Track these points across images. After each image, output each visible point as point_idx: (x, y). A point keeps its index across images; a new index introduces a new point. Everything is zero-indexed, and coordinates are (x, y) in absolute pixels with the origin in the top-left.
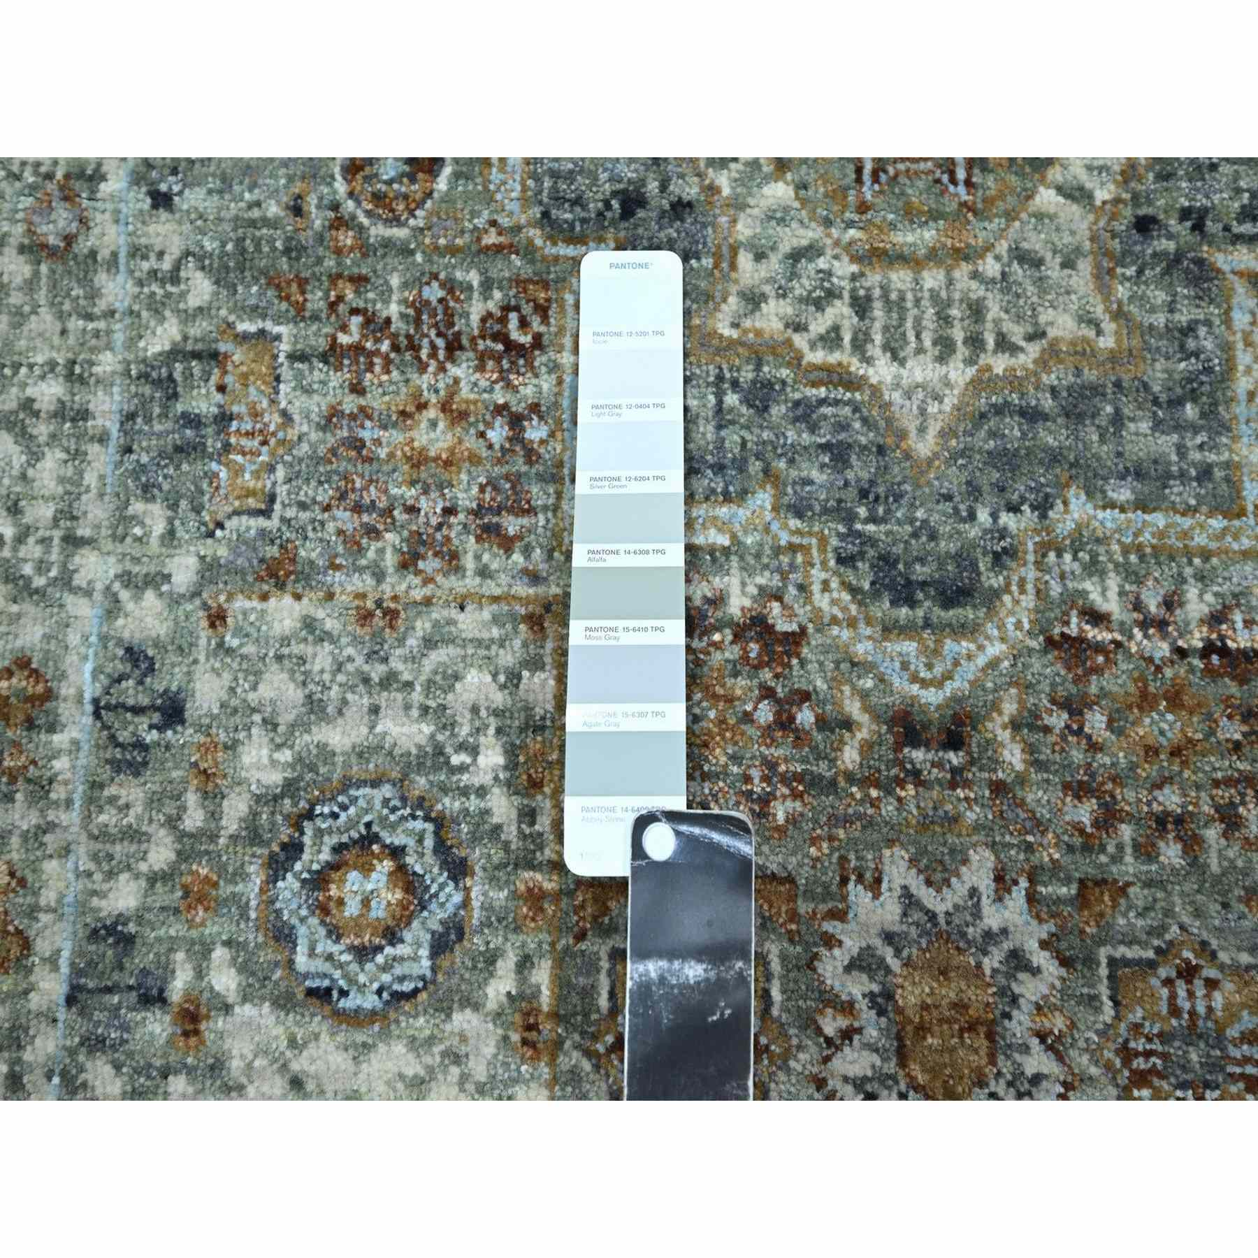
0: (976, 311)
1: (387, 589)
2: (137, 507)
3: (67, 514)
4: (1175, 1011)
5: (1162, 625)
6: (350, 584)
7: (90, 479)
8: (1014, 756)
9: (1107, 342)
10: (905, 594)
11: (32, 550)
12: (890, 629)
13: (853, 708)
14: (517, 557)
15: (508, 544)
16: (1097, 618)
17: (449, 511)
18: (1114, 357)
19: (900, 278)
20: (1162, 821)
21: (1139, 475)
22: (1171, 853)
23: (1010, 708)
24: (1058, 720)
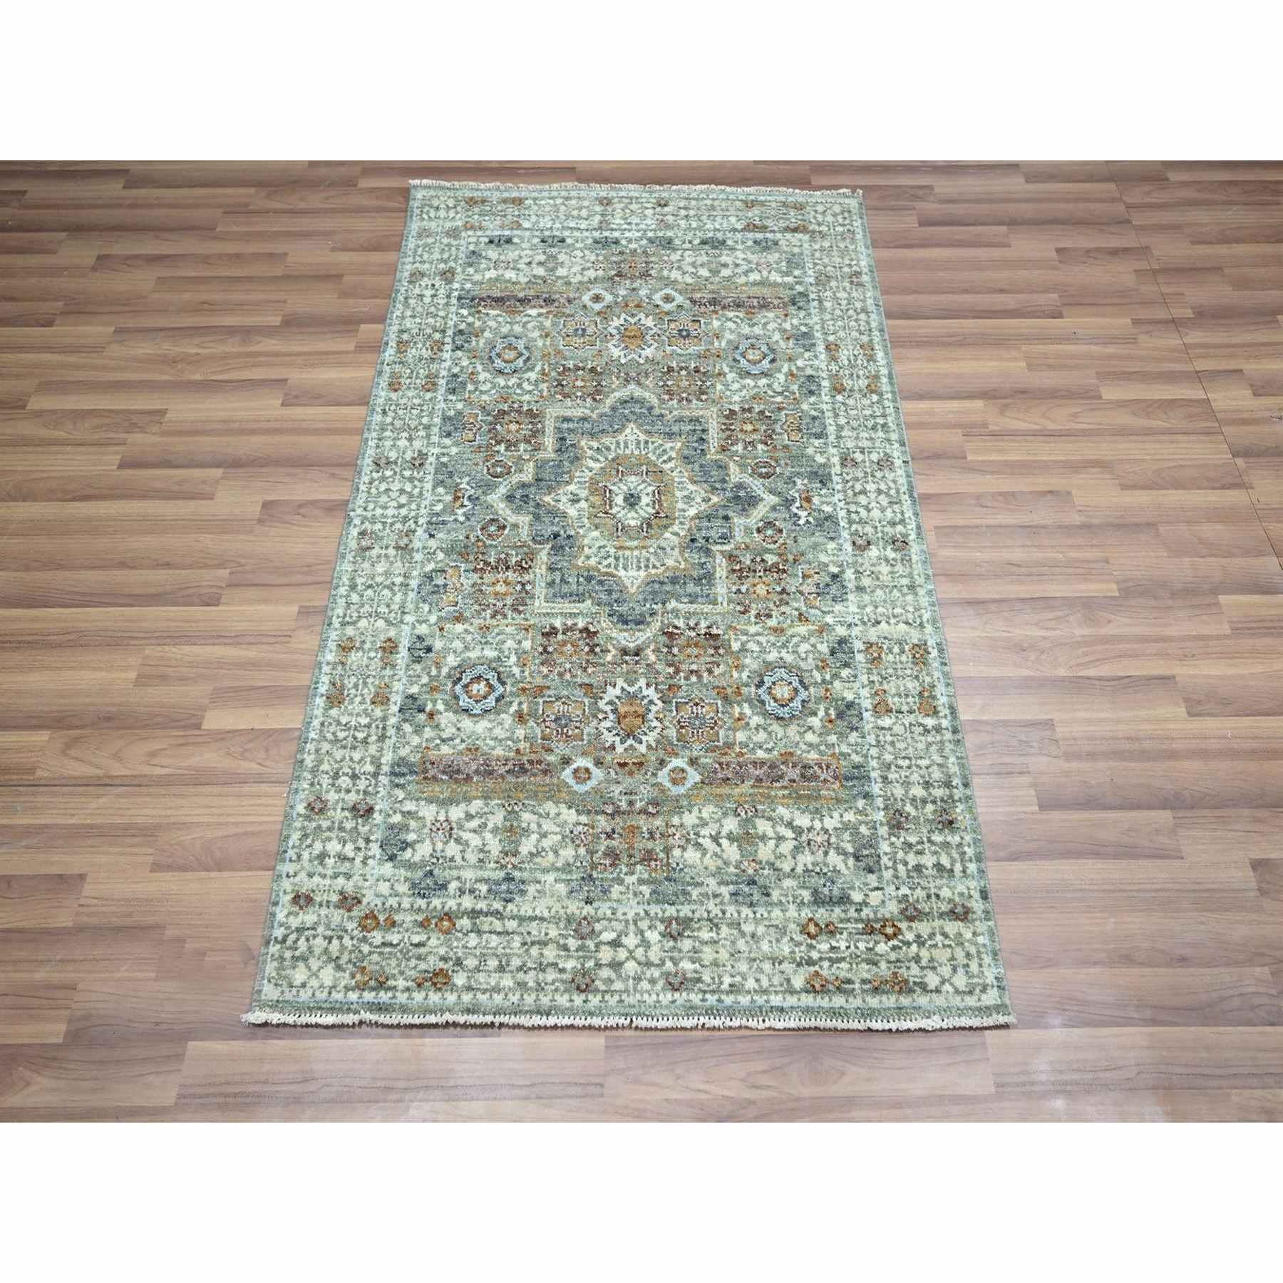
0: (648, 560)
1: (487, 622)
2: (421, 605)
3: (403, 606)
4: (693, 713)
5: (694, 629)
6: (476, 622)
7: (409, 599)
8: (653, 658)
9: (682, 566)
10: (626, 622)
11: (393, 615)
12: (621, 631)
13: (610, 647)
14: (522, 616)
15: (520, 612)
16: (676, 627)
17: (505, 605)
18: (684, 570)
19: (628, 553)
20: (692, 672)
21: (690, 595)
22: (694, 679)
23: (652, 647)
24: (665, 650)
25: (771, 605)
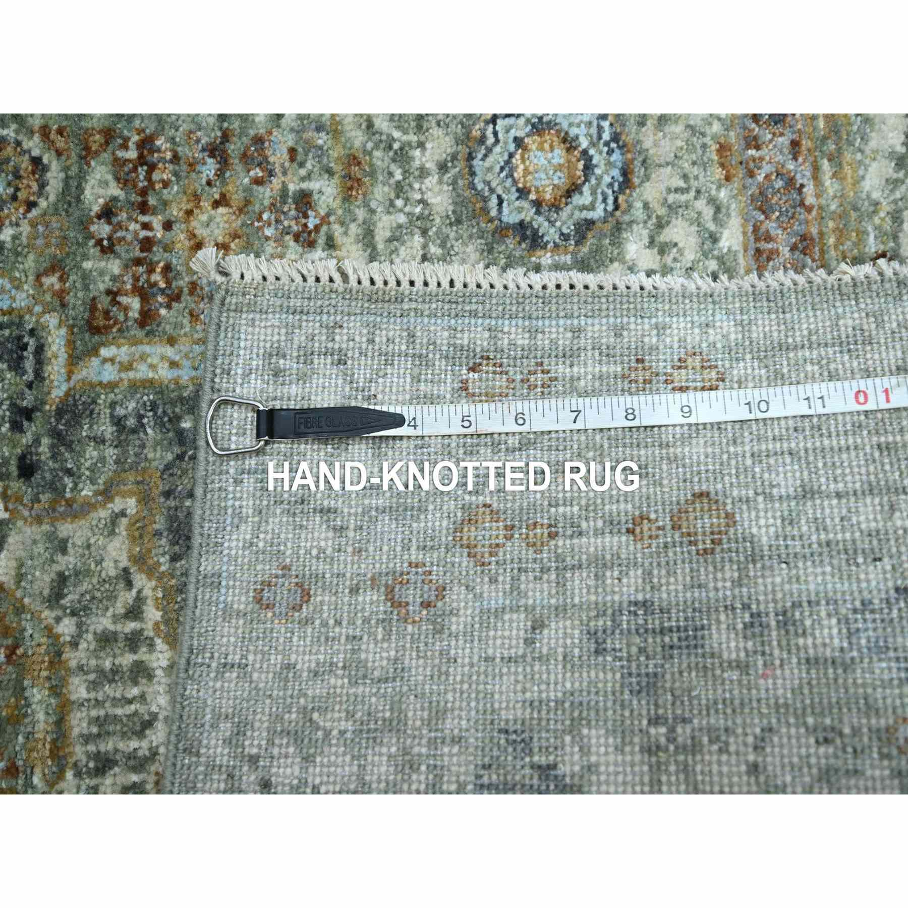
25: (266, 194)
